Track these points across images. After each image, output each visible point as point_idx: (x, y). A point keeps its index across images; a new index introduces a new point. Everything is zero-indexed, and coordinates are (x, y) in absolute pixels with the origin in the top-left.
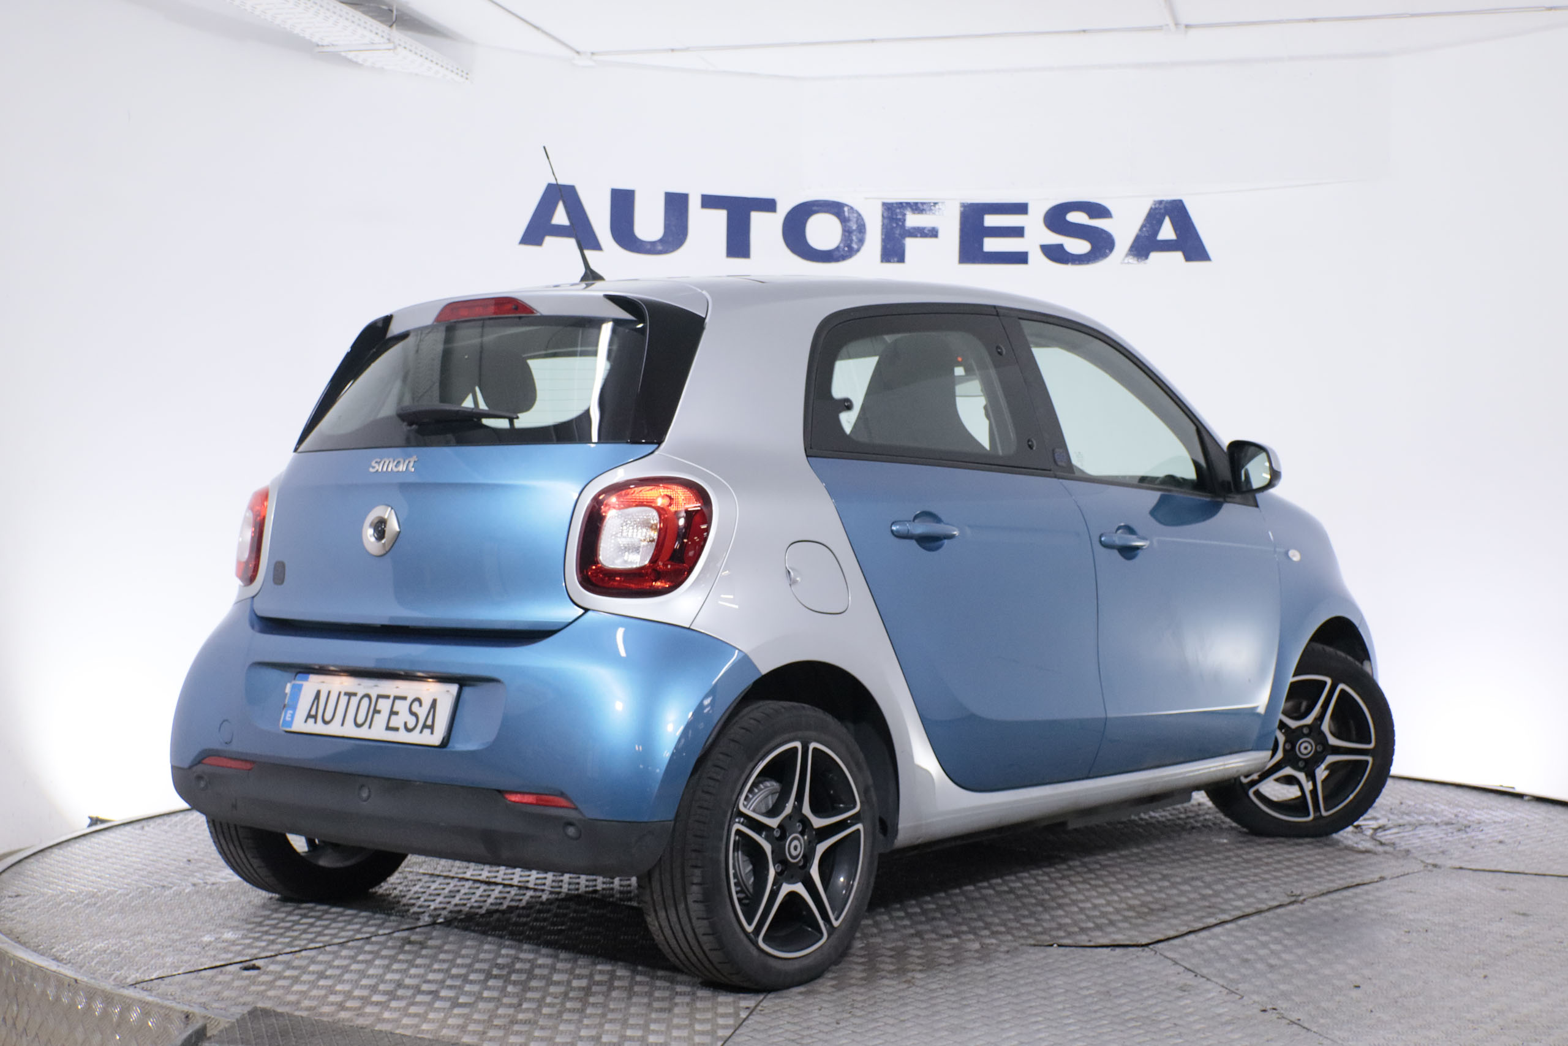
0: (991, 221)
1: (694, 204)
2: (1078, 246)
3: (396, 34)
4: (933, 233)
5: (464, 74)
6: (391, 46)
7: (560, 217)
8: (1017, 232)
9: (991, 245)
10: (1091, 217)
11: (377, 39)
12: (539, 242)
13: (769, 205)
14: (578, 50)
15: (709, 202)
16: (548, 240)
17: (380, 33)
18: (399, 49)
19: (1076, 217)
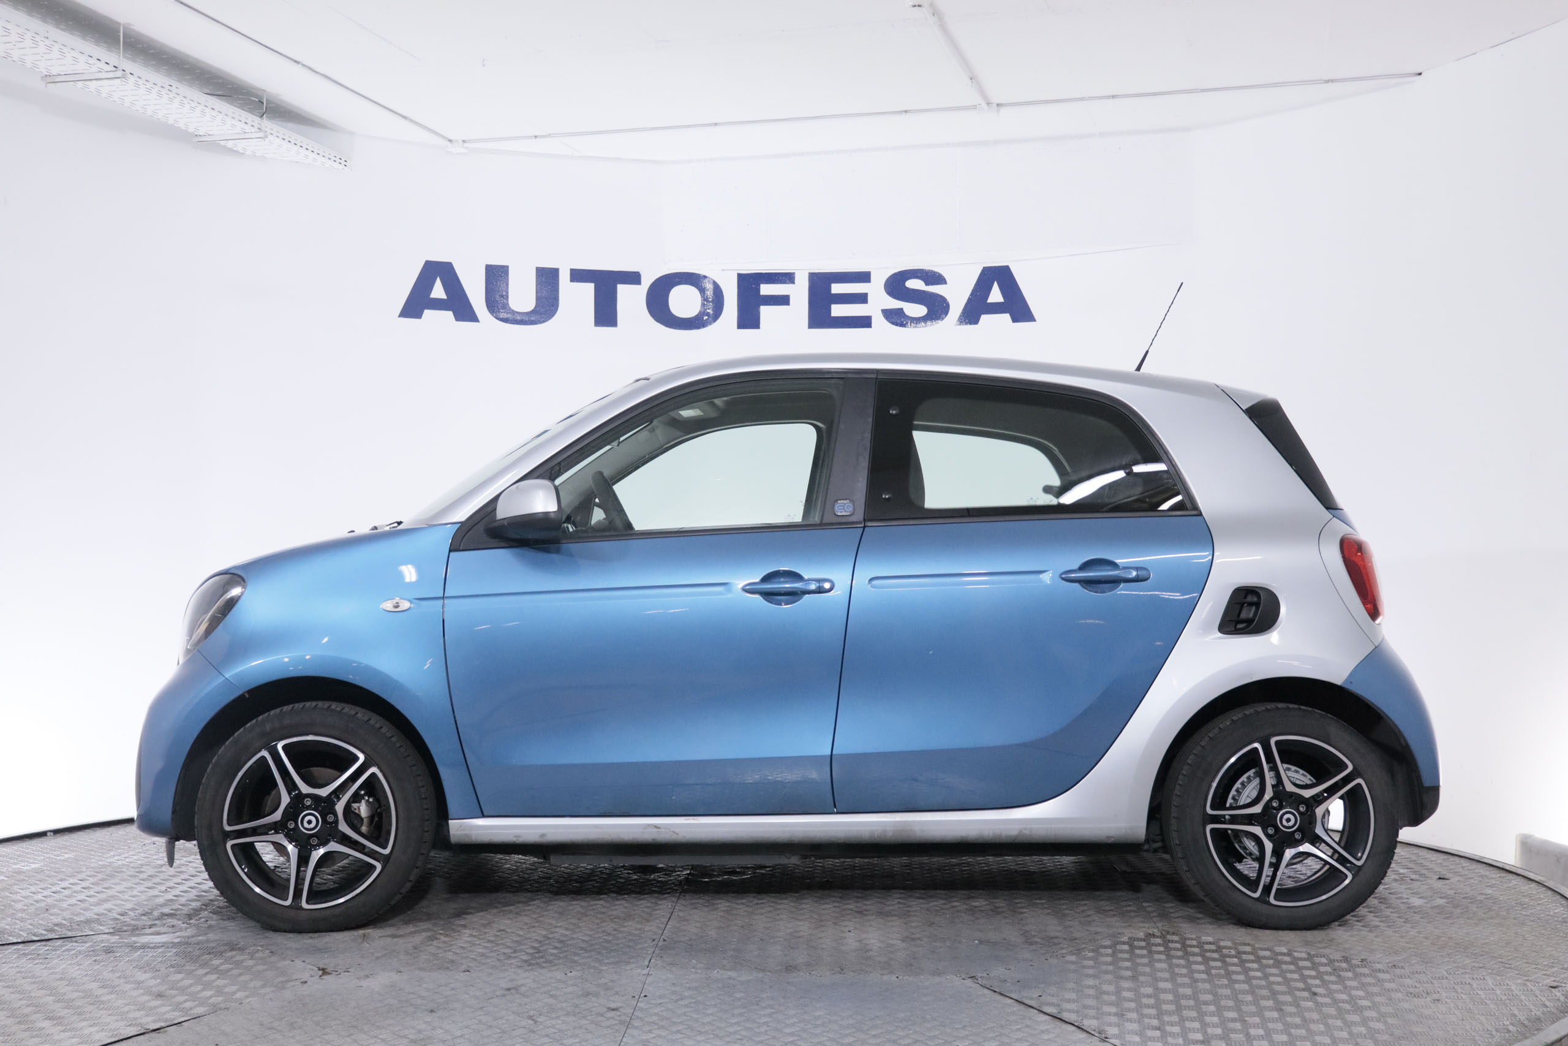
0: (837, 288)
1: (564, 277)
2: (915, 310)
3: (267, 124)
4: (784, 300)
5: (343, 162)
6: (261, 135)
7: (438, 291)
8: (862, 298)
9: (838, 310)
10: (927, 284)
11: (248, 128)
12: (418, 315)
13: (633, 278)
14: (451, 138)
15: (578, 276)
16: (427, 313)
17: (250, 123)
18: (270, 137)
19: (914, 284)
